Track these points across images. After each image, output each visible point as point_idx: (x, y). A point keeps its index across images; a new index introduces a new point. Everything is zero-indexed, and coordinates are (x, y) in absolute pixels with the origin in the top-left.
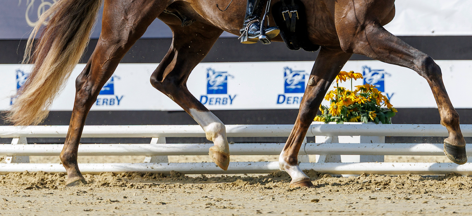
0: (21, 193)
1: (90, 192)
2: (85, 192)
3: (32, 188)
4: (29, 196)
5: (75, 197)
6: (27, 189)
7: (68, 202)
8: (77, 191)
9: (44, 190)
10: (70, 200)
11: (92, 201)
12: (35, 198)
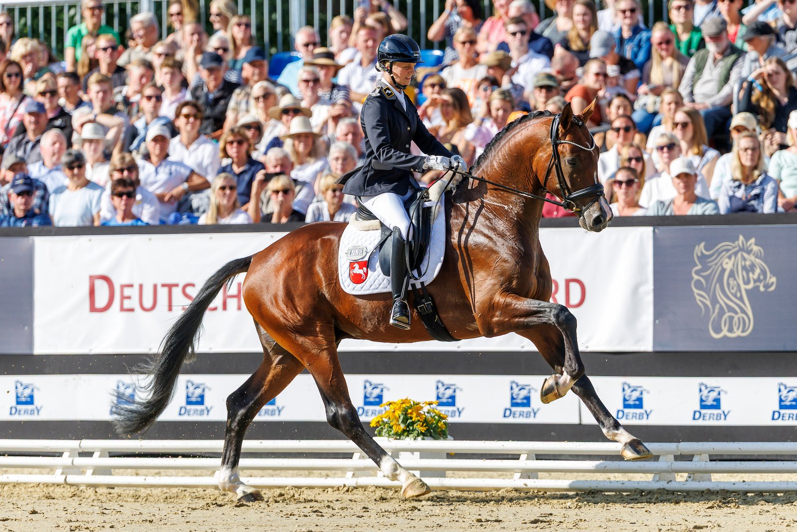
0: (702, 513)
1: (772, 512)
2: (768, 511)
3: (713, 507)
4: (710, 516)
5: (757, 516)
6: (708, 508)
7: (750, 522)
8: (760, 510)
9: (726, 509)
10: (753, 520)
11: (774, 521)
12: (716, 518)
